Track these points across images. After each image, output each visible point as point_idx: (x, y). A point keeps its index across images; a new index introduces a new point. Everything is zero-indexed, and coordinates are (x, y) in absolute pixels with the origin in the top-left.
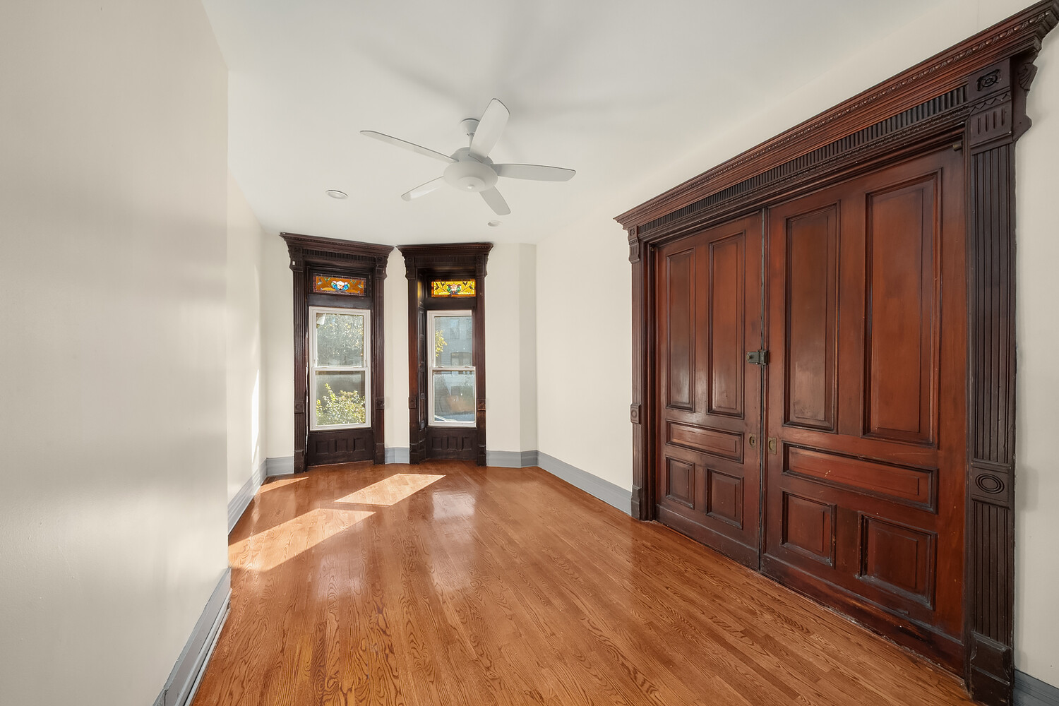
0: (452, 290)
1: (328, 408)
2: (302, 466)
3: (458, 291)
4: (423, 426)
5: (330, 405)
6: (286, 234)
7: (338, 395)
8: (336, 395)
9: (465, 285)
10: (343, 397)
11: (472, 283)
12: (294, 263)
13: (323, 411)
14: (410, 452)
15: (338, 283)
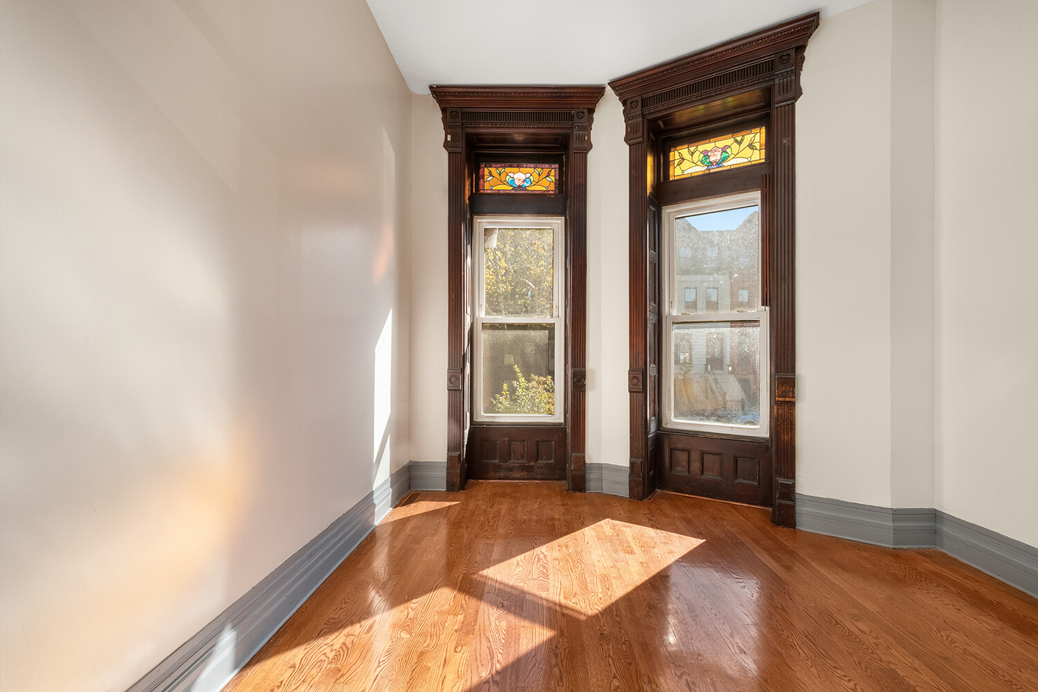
0: (712, 159)
1: (518, 396)
2: (457, 480)
3: (724, 160)
4: (653, 427)
5: (520, 392)
6: (438, 87)
7: (529, 380)
8: (526, 380)
9: (740, 143)
10: (534, 383)
11: (758, 136)
12: (449, 138)
13: (512, 400)
14: (630, 475)
15: (516, 176)
